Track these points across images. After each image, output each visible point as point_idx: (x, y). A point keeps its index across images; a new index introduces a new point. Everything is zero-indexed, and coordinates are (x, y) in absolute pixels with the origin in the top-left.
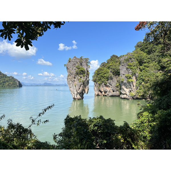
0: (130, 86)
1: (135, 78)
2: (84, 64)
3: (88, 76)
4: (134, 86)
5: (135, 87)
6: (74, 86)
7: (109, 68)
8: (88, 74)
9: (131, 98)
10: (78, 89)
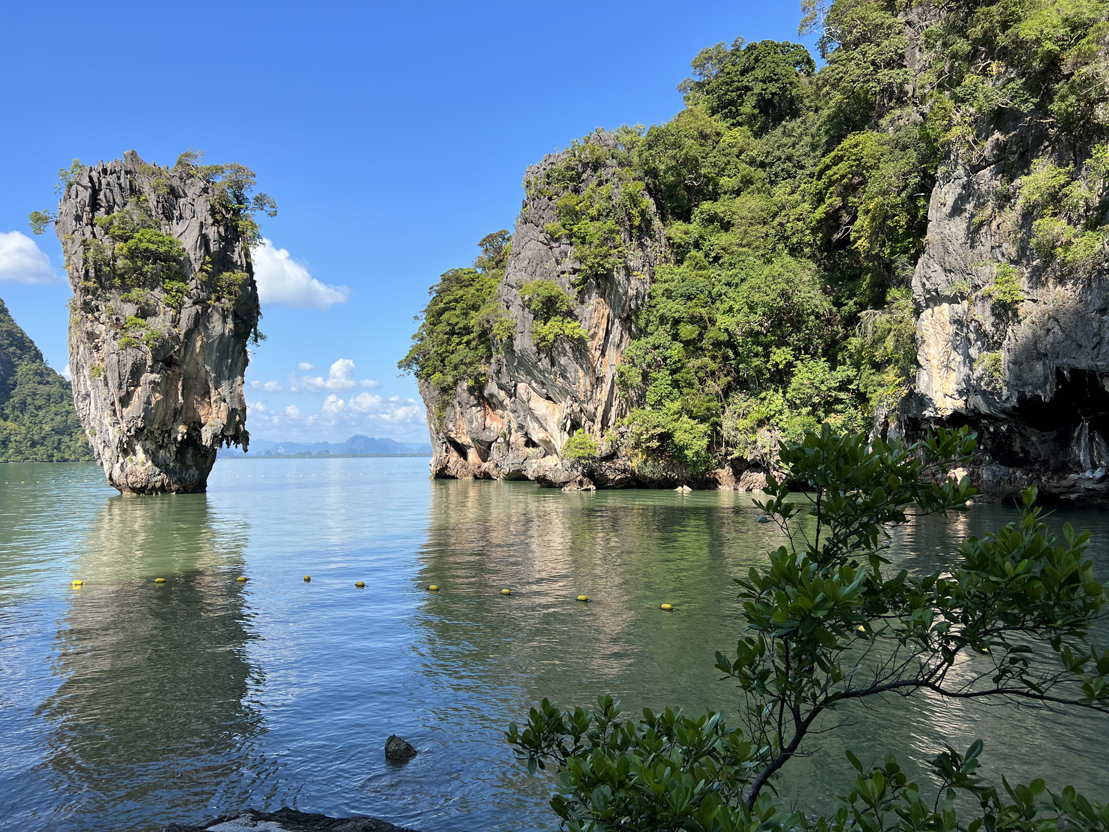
1: (607, 310)
3: (220, 302)
4: (599, 380)
8: (224, 289)
9: (578, 473)
10: (117, 402)
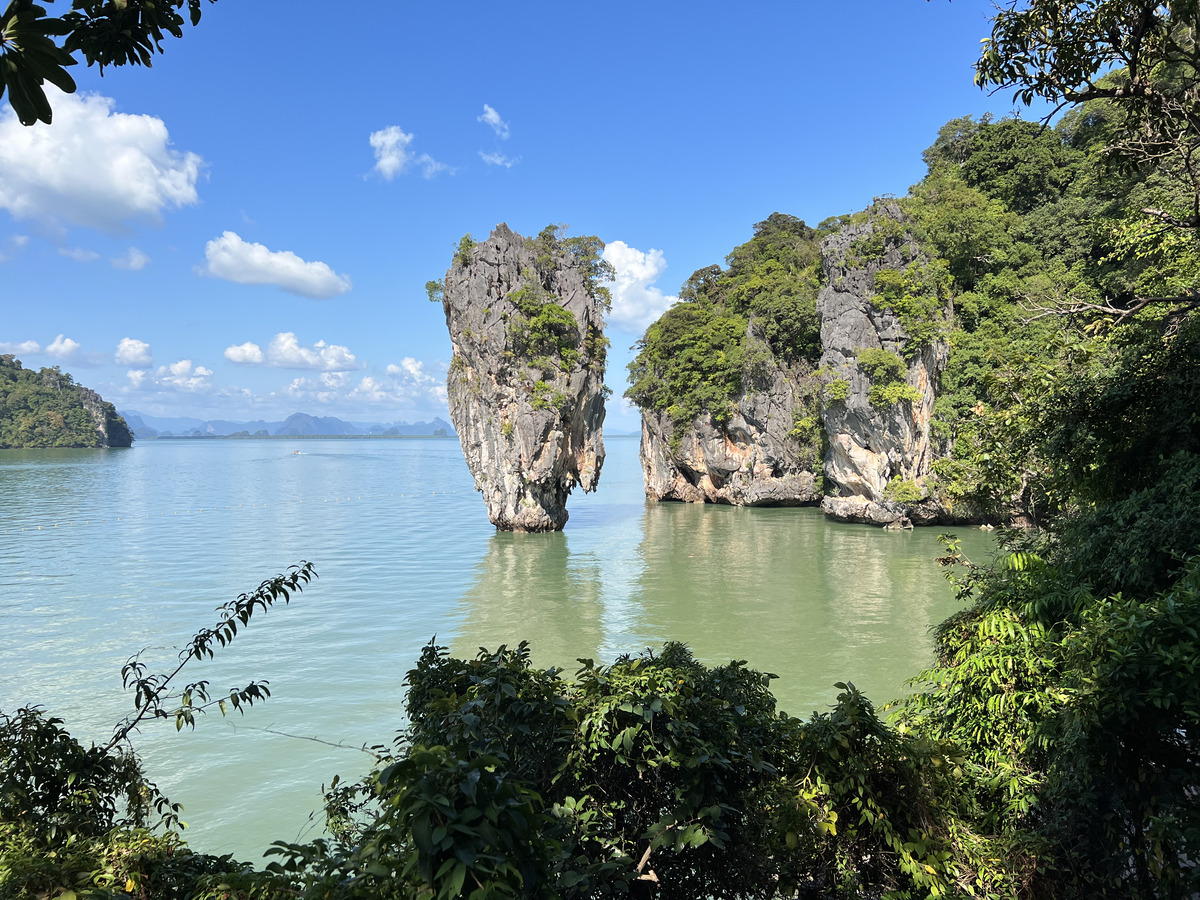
0: (894, 429)
1: (925, 374)
2: (568, 277)
3: (594, 365)
4: (918, 434)
5: (925, 439)
6: (501, 439)
7: (743, 306)
8: (597, 353)
9: (901, 515)
10: (525, 454)
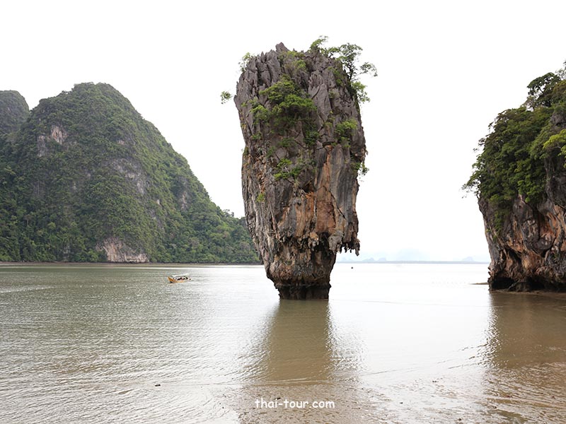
10: (273, 219)
